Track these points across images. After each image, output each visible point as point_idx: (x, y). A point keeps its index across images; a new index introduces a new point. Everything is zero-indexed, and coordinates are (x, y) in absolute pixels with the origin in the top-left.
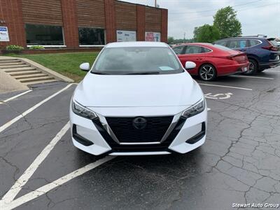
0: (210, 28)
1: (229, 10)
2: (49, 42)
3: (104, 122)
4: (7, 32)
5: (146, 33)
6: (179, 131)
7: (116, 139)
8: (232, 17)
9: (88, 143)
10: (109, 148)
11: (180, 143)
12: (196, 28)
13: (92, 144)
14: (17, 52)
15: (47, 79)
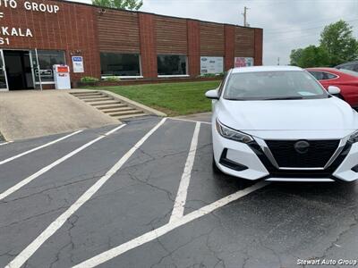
0: (315, 50)
1: (341, 25)
2: (123, 72)
3: (263, 145)
4: (81, 63)
5: (236, 58)
6: (346, 156)
7: (275, 164)
8: (345, 35)
9: (241, 168)
10: (266, 173)
11: (345, 170)
12: (293, 51)
13: (247, 168)
14: (92, 85)
15: (136, 113)
